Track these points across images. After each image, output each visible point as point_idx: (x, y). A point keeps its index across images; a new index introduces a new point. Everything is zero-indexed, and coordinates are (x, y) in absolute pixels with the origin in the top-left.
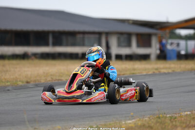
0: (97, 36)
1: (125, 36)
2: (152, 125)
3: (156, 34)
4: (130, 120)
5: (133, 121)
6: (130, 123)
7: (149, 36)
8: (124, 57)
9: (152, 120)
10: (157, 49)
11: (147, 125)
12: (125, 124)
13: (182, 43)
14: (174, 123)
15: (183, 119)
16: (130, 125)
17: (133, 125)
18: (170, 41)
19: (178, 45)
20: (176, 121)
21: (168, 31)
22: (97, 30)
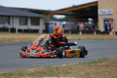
0: (7, 18)
1: (24, 18)
2: (45, 72)
3: (42, 18)
4: (31, 68)
5: (33, 69)
6: (32, 70)
7: (39, 18)
8: (23, 31)
9: (45, 69)
10: (43, 27)
11: (42, 72)
12: (29, 71)
13: (58, 23)
14: (58, 71)
15: (63, 68)
16: (33, 72)
17: (34, 71)
18: (50, 22)
19: (55, 24)
20: (59, 70)
21: (49, 16)
22: (7, 14)
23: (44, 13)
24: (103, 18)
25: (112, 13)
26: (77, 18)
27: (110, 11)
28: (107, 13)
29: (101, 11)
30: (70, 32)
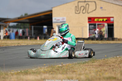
23: (3, 21)
24: (57, 25)
25: (65, 20)
26: (33, 25)
27: (63, 19)
28: (61, 20)
29: (55, 19)
30: (29, 38)
